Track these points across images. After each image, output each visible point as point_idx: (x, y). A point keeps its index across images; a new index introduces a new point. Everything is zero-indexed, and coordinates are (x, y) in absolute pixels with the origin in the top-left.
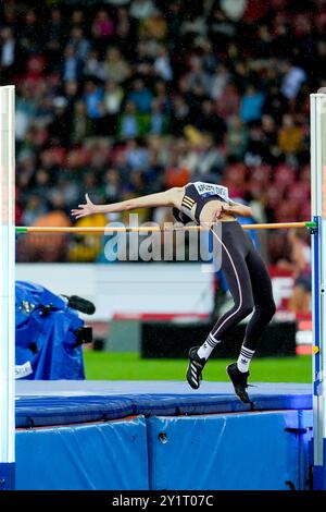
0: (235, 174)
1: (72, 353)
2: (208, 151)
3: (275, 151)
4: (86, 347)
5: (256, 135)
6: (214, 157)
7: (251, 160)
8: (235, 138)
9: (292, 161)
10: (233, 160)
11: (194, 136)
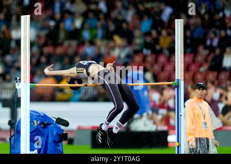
0: (138, 59)
1: (58, 146)
2: (124, 47)
3: (158, 47)
4: (64, 143)
5: (149, 39)
6: (128, 50)
7: (146, 52)
8: (138, 41)
9: (166, 52)
10: (137, 52)
11: (118, 40)
